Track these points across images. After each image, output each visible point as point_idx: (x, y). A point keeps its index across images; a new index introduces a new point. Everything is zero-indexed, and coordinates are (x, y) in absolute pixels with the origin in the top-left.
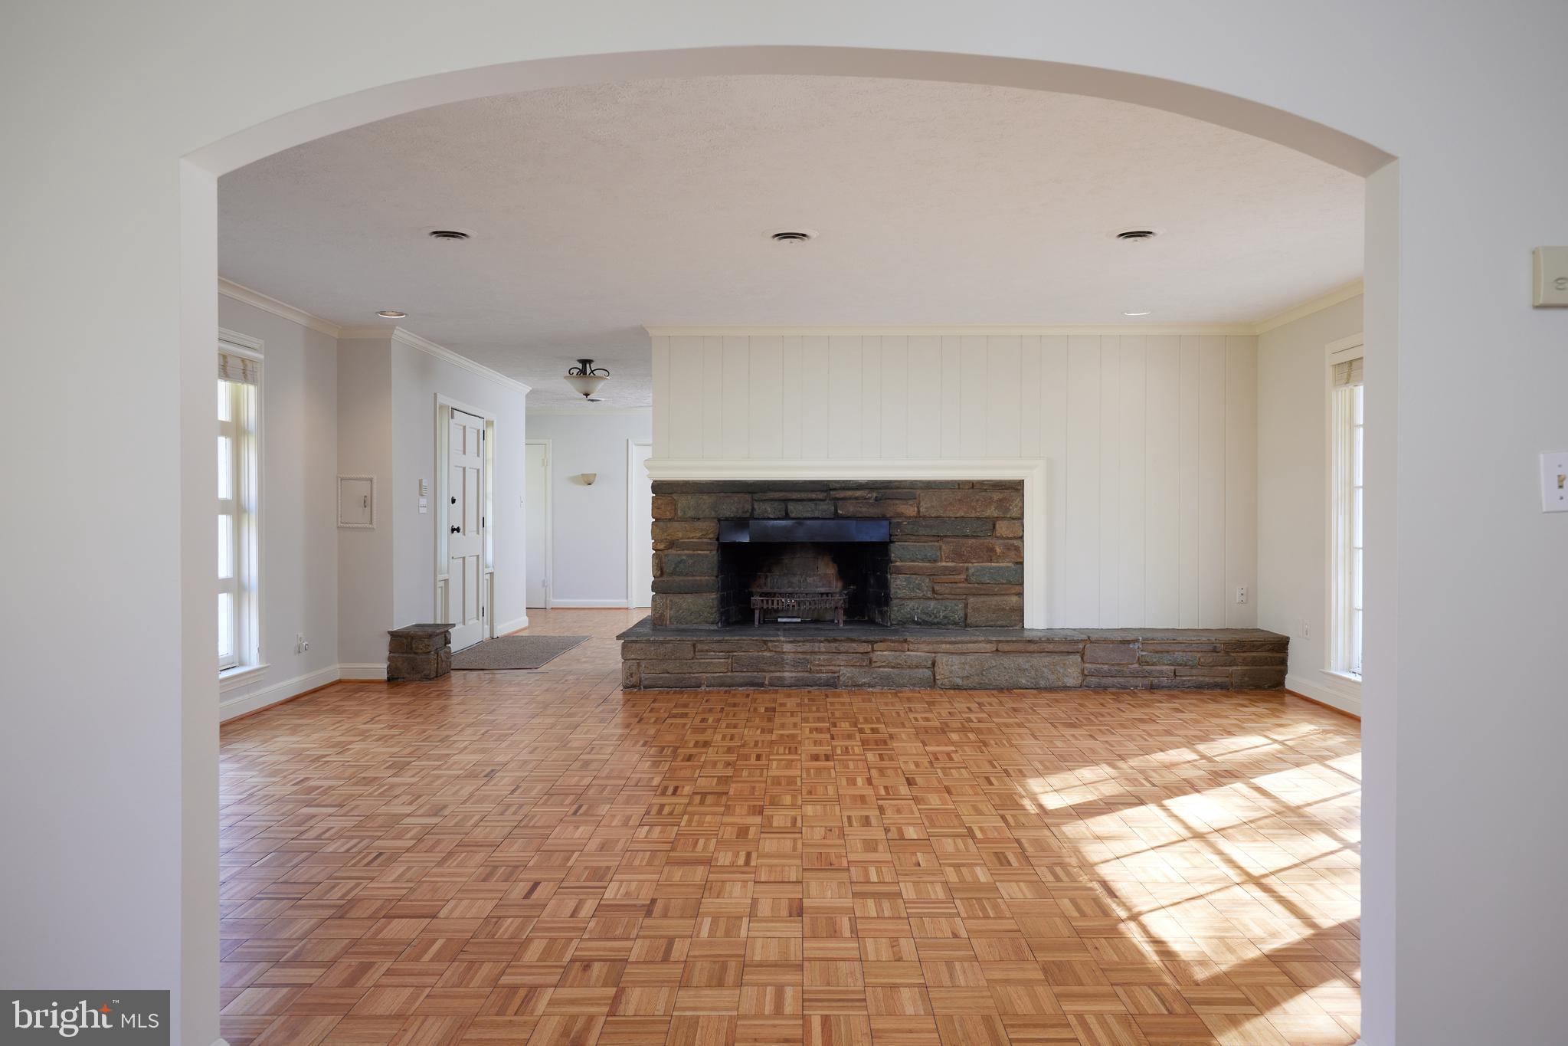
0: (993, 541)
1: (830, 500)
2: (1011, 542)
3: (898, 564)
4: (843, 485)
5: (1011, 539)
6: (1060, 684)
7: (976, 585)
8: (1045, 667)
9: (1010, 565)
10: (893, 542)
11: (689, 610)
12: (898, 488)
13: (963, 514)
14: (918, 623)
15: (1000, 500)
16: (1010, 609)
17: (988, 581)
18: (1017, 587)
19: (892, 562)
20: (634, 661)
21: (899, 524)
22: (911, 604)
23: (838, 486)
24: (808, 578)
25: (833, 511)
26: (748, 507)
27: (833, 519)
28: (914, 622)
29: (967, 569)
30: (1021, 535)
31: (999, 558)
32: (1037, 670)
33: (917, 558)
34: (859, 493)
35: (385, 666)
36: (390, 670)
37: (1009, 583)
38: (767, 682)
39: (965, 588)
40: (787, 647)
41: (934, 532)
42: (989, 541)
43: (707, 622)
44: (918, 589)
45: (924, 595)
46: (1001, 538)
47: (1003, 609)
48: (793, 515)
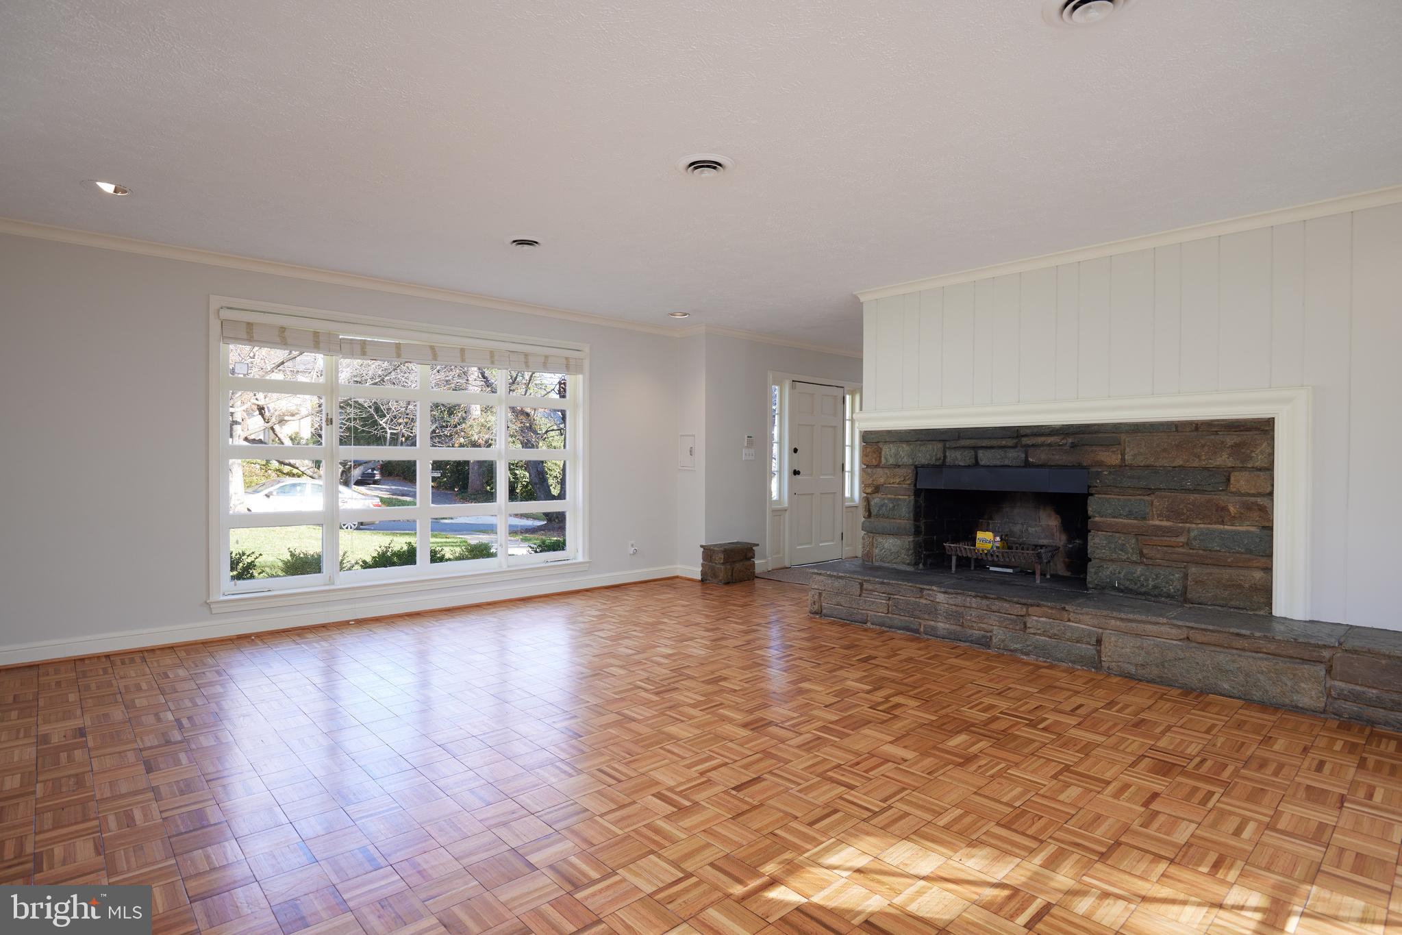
0: (1225, 498)
1: (1021, 447)
2: (1253, 499)
3: (1097, 519)
4: (1035, 431)
5: (1253, 495)
6: (1287, 701)
7: (1201, 552)
8: (1262, 673)
9: (1252, 529)
10: (1092, 495)
11: (890, 550)
12: (1096, 432)
13: (1181, 463)
14: (1119, 590)
15: (1237, 446)
16: (1251, 587)
17: (1218, 549)
18: (1263, 560)
19: (1090, 518)
20: (817, 591)
21: (1098, 474)
22: (1112, 567)
23: (1028, 431)
24: (1030, 529)
25: (1024, 459)
26: (940, 455)
27: (1024, 467)
28: (1114, 588)
29: (1189, 530)
30: (1268, 490)
31: (1233, 520)
32: (1247, 675)
33: (1120, 515)
34: (1050, 440)
35: (700, 569)
36: (703, 573)
37: (1250, 551)
38: (922, 630)
39: (1183, 554)
40: (941, 597)
41: (1143, 484)
42: (1222, 499)
43: (904, 563)
44: (1121, 550)
45: (1128, 558)
46: (1238, 493)
47: (1241, 586)
48: (982, 463)
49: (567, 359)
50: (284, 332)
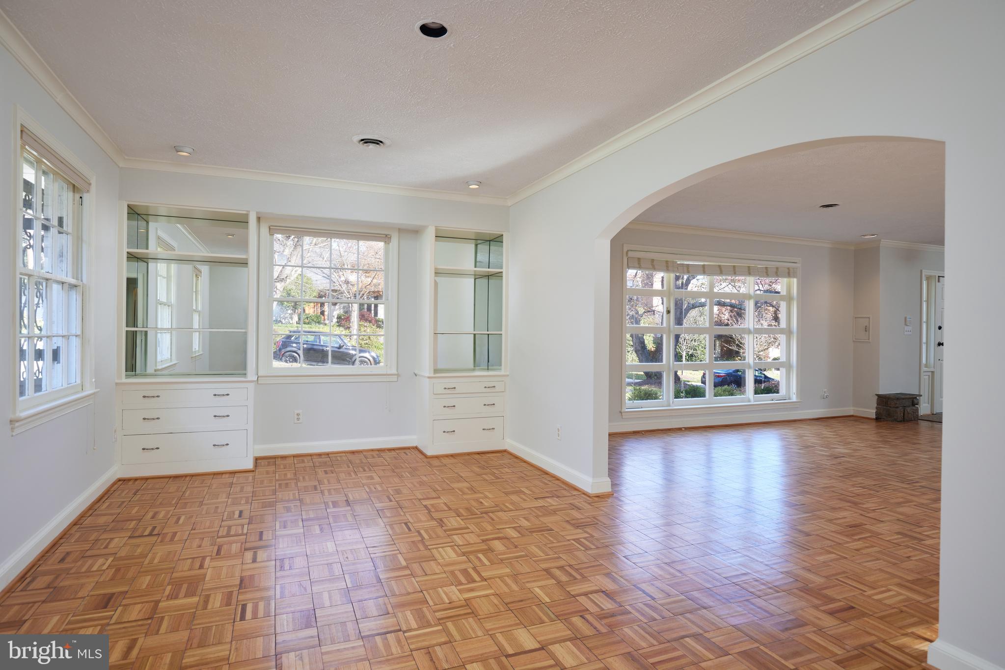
35: (874, 411)
49: (788, 268)
50: (653, 262)
